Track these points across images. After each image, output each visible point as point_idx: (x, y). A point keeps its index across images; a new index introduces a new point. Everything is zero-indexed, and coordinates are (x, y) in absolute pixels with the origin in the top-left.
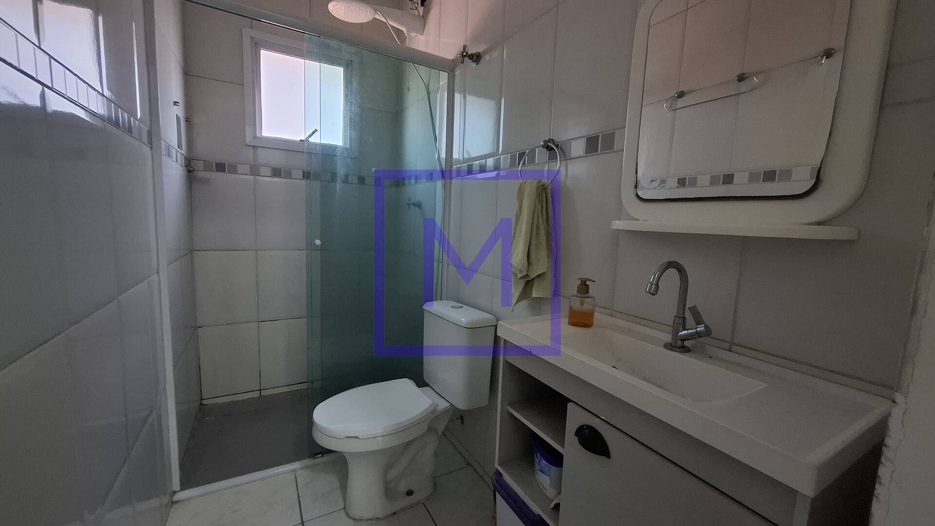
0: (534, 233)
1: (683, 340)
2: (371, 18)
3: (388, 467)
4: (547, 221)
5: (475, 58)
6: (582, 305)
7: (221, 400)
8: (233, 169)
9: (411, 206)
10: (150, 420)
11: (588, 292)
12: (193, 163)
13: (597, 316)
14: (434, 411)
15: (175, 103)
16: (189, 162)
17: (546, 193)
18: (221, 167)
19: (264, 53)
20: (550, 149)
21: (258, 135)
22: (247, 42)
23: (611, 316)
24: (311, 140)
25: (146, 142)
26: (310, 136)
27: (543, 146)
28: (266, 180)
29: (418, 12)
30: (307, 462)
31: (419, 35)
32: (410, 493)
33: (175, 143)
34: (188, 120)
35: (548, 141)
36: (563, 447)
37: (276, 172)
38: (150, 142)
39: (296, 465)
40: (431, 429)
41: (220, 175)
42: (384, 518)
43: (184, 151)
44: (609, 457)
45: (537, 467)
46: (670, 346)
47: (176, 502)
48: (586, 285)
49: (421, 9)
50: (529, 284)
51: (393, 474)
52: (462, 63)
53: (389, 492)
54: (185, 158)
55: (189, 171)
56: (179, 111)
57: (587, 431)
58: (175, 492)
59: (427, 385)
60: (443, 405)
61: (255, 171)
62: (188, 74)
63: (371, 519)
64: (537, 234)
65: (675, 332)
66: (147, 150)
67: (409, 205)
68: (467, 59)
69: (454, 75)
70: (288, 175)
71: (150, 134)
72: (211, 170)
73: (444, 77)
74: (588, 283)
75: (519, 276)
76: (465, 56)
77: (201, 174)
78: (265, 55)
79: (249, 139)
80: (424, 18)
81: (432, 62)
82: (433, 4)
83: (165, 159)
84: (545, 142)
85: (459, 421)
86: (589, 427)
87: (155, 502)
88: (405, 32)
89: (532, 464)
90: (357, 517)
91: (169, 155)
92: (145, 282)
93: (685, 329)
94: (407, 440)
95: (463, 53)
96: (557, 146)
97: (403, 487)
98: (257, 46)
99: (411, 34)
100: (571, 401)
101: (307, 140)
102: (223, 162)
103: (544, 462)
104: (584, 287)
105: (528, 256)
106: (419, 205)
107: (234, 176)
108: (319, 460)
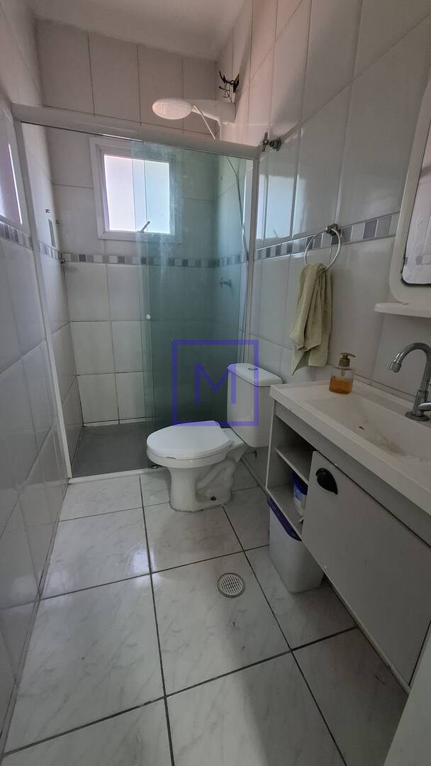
0: (312, 312)
1: (423, 411)
2: (189, 113)
3: (198, 480)
4: (325, 301)
5: (275, 144)
6: (343, 375)
7: (95, 425)
8: (91, 260)
9: (223, 285)
10: (49, 434)
11: (348, 365)
12: (64, 256)
13: (355, 383)
14: (231, 446)
15: (47, 211)
16: (61, 255)
17: (326, 276)
18: (82, 258)
19: (106, 157)
20: (334, 234)
21: (106, 230)
22: (93, 149)
23: (371, 385)
24: (145, 231)
25: (29, 246)
26: (144, 229)
27: (327, 232)
28: (115, 266)
29: (231, 98)
30: (147, 470)
31: (230, 124)
32: (213, 499)
33: (49, 242)
34: (57, 222)
35: (332, 227)
36: (308, 480)
37: (121, 260)
38: (32, 246)
39: (140, 471)
40: (227, 458)
41: (83, 264)
42: (195, 512)
43: (57, 248)
44: (336, 493)
45: (295, 494)
46: (411, 415)
47: (70, 484)
48: (347, 359)
49: (233, 95)
50: (306, 354)
51: (201, 485)
52: (264, 151)
53: (198, 495)
54: (58, 253)
55: (62, 263)
56: (51, 217)
57: (324, 473)
58: (69, 478)
59: (229, 427)
60: (238, 442)
61: (106, 260)
62: (55, 184)
63: (186, 511)
64: (315, 311)
65: (417, 403)
66: (30, 251)
67: (221, 283)
68: (268, 146)
69: (259, 162)
70: (130, 262)
71: (31, 239)
72: (76, 261)
73: (250, 164)
74: (349, 357)
75: (298, 348)
76: (267, 144)
77: (71, 264)
78: (108, 159)
79: (100, 234)
80: (236, 104)
81: (239, 152)
82: (243, 90)
83: (43, 256)
84: (329, 228)
85: (254, 455)
86: (325, 471)
87: (58, 483)
88: (219, 122)
89: (292, 491)
90: (177, 509)
91: (46, 253)
92: (38, 346)
93: (426, 401)
94: (212, 463)
95: (264, 142)
96: (339, 231)
97: (209, 495)
98: (101, 152)
99: (225, 123)
100: (316, 450)
101: (142, 231)
102: (84, 253)
103: (298, 491)
104: (345, 361)
105: (305, 332)
106: (229, 284)
107: (92, 264)
108: (155, 470)
